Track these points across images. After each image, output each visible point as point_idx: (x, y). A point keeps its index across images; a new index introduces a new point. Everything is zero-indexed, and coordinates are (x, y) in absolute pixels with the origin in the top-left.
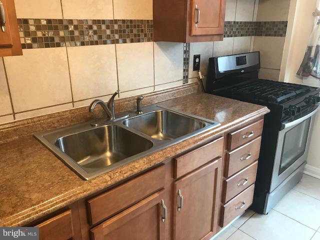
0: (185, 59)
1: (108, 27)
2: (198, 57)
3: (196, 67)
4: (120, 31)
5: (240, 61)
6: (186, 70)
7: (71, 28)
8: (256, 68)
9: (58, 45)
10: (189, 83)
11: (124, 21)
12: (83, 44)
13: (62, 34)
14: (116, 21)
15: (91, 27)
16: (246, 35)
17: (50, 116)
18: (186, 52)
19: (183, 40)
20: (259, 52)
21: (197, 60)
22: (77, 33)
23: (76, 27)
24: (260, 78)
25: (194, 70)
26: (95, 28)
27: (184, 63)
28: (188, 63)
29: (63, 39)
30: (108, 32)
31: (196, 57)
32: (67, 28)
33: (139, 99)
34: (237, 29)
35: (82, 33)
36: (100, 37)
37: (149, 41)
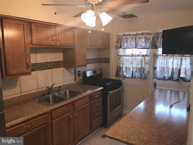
0: (75, 73)
1: (49, 64)
2: (80, 71)
3: (79, 75)
4: (53, 65)
5: (94, 72)
6: (75, 76)
7: (39, 65)
8: (101, 75)
9: (35, 71)
10: (77, 81)
11: (54, 62)
12: (42, 70)
13: (36, 67)
14: (52, 62)
15: (44, 65)
16: (96, 63)
17: (32, 93)
18: (75, 70)
19: (74, 67)
20: (101, 69)
21: (79, 73)
22: (40, 67)
23: (40, 65)
24: (103, 78)
25: (78, 76)
26: (45, 65)
27: (75, 74)
28: (76, 74)
29: (36, 69)
30: (49, 66)
31: (78, 72)
32: (37, 65)
33: (60, 87)
34: (93, 61)
35: (41, 67)
36: (47, 67)
37: (62, 67)
